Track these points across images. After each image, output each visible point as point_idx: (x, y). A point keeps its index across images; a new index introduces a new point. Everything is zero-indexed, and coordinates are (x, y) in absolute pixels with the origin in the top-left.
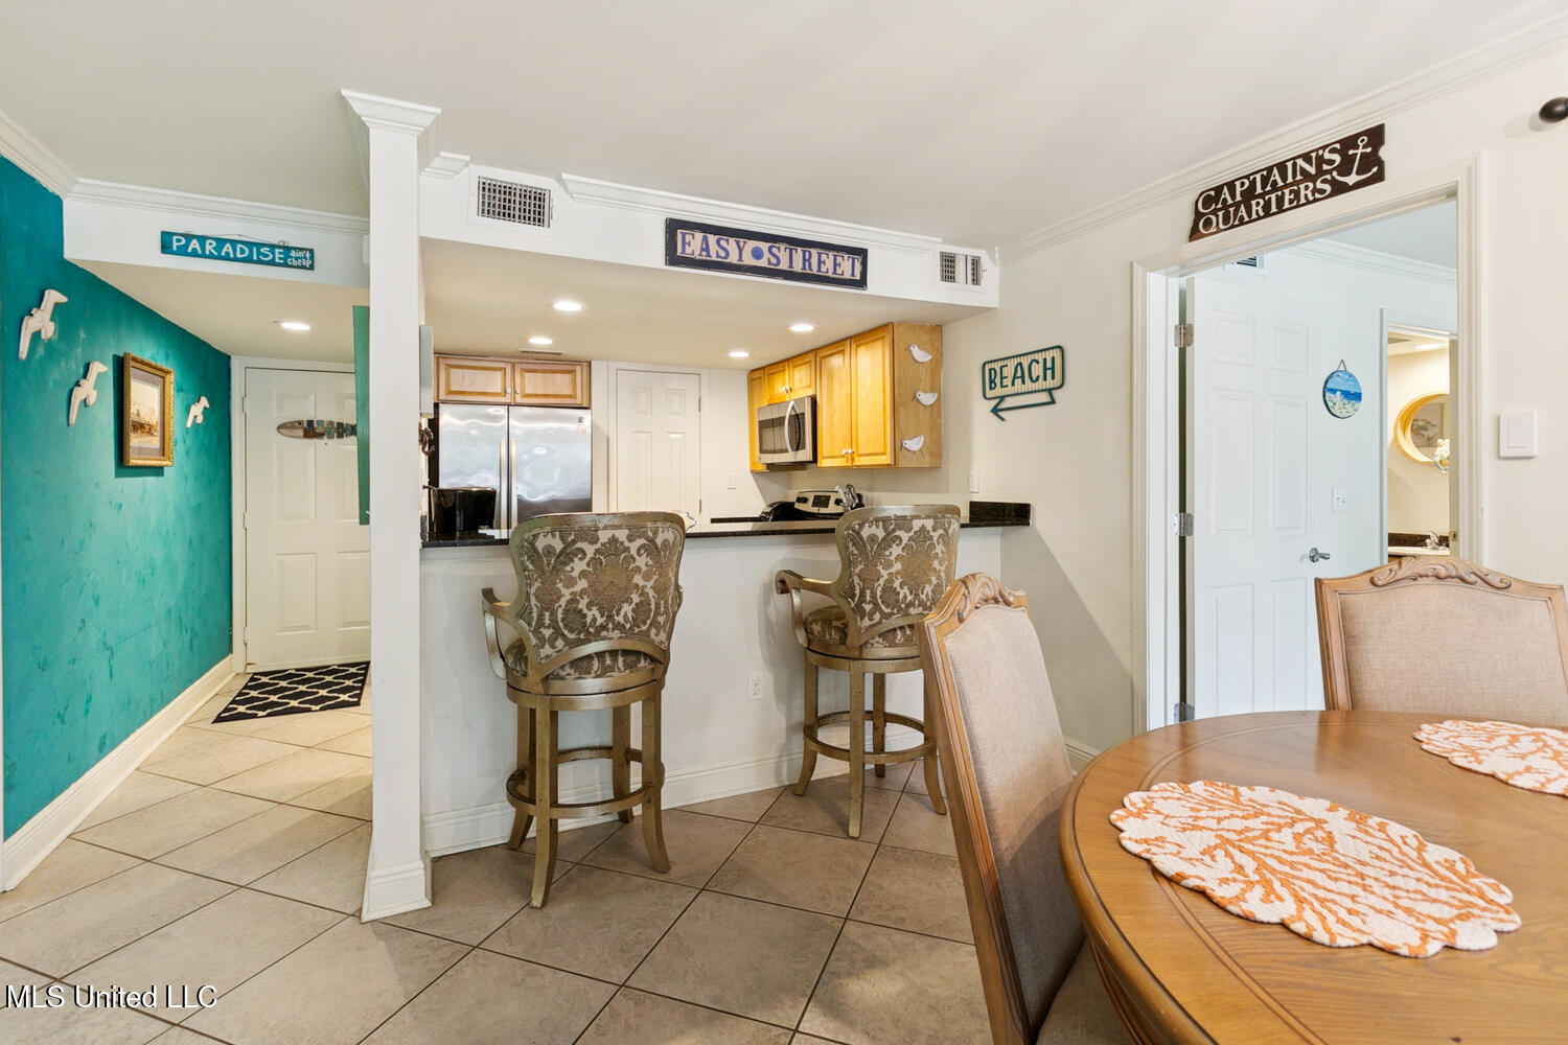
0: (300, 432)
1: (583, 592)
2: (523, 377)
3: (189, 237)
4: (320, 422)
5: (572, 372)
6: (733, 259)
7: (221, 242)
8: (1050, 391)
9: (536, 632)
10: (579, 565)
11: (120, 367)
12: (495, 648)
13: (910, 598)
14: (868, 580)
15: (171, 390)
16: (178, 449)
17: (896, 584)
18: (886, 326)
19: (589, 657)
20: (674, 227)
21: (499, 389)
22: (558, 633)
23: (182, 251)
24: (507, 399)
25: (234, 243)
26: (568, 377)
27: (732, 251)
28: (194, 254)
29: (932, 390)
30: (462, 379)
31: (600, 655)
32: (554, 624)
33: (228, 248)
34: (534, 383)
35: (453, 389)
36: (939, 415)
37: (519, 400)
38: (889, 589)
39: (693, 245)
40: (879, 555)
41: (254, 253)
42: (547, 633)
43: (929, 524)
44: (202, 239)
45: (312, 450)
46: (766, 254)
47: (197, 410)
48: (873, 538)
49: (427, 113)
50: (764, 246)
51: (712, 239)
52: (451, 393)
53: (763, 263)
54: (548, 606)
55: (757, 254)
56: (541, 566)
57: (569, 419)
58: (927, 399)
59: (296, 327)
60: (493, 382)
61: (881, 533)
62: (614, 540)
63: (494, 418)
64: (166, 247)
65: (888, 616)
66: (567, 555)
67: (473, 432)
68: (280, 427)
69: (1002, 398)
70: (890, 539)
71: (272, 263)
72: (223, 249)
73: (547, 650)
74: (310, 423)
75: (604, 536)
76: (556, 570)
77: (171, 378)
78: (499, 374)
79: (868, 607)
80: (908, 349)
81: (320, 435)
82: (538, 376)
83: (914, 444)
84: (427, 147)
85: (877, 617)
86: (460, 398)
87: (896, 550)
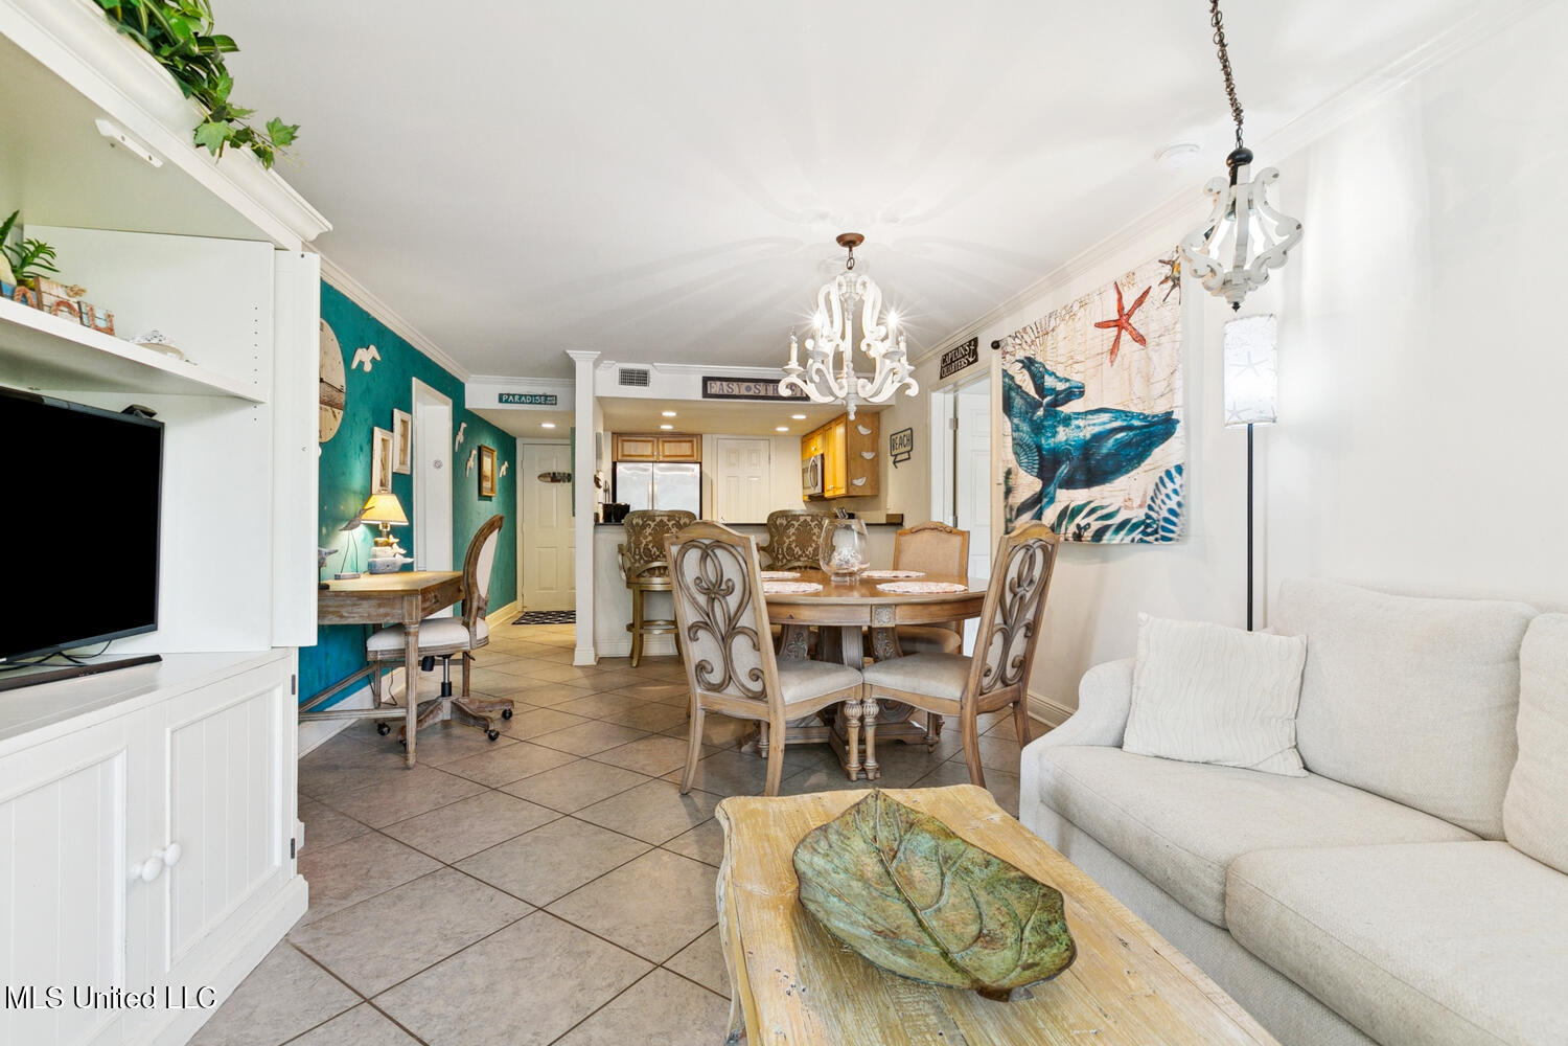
0: (549, 479)
1: (650, 541)
2: (663, 445)
3: (509, 395)
4: (559, 473)
5: (691, 441)
6: (736, 392)
7: (521, 396)
8: (908, 452)
9: (633, 557)
10: (648, 531)
11: (480, 449)
12: (622, 567)
13: (800, 553)
14: (781, 544)
15: (495, 459)
16: (497, 488)
17: (793, 546)
18: (842, 415)
19: (654, 568)
20: (706, 380)
21: (649, 453)
22: (641, 558)
23: (506, 401)
24: (655, 459)
25: (525, 396)
26: (689, 444)
27: (735, 389)
28: (511, 402)
29: (872, 451)
30: (631, 448)
31: (659, 568)
32: (640, 554)
33: (523, 398)
34: (670, 449)
35: (626, 453)
36: (878, 464)
37: (661, 459)
38: (789, 548)
39: (715, 388)
40: (784, 532)
41: (533, 399)
42: (637, 557)
43: (809, 519)
44: (514, 395)
45: (555, 490)
46: (753, 389)
47: (504, 468)
48: (781, 524)
49: (596, 354)
50: (752, 385)
51: (724, 383)
52: (623, 456)
53: (751, 393)
54: (637, 546)
55: (748, 389)
56: (636, 531)
57: (687, 469)
58: (868, 456)
59: (548, 426)
60: (646, 449)
61: (785, 522)
62: (662, 521)
63: (645, 470)
64: (501, 401)
65: (789, 561)
66: (644, 526)
67: (635, 478)
68: (539, 477)
69: (896, 456)
70: (789, 526)
71: (540, 403)
72: (521, 399)
73: (637, 565)
74: (554, 474)
75: (658, 519)
76: (640, 532)
77: (495, 453)
78: (650, 444)
79: (780, 557)
80: (856, 427)
81: (559, 481)
82: (672, 444)
83: (859, 482)
84: (596, 364)
85: (785, 561)
86: (629, 459)
87: (792, 530)
